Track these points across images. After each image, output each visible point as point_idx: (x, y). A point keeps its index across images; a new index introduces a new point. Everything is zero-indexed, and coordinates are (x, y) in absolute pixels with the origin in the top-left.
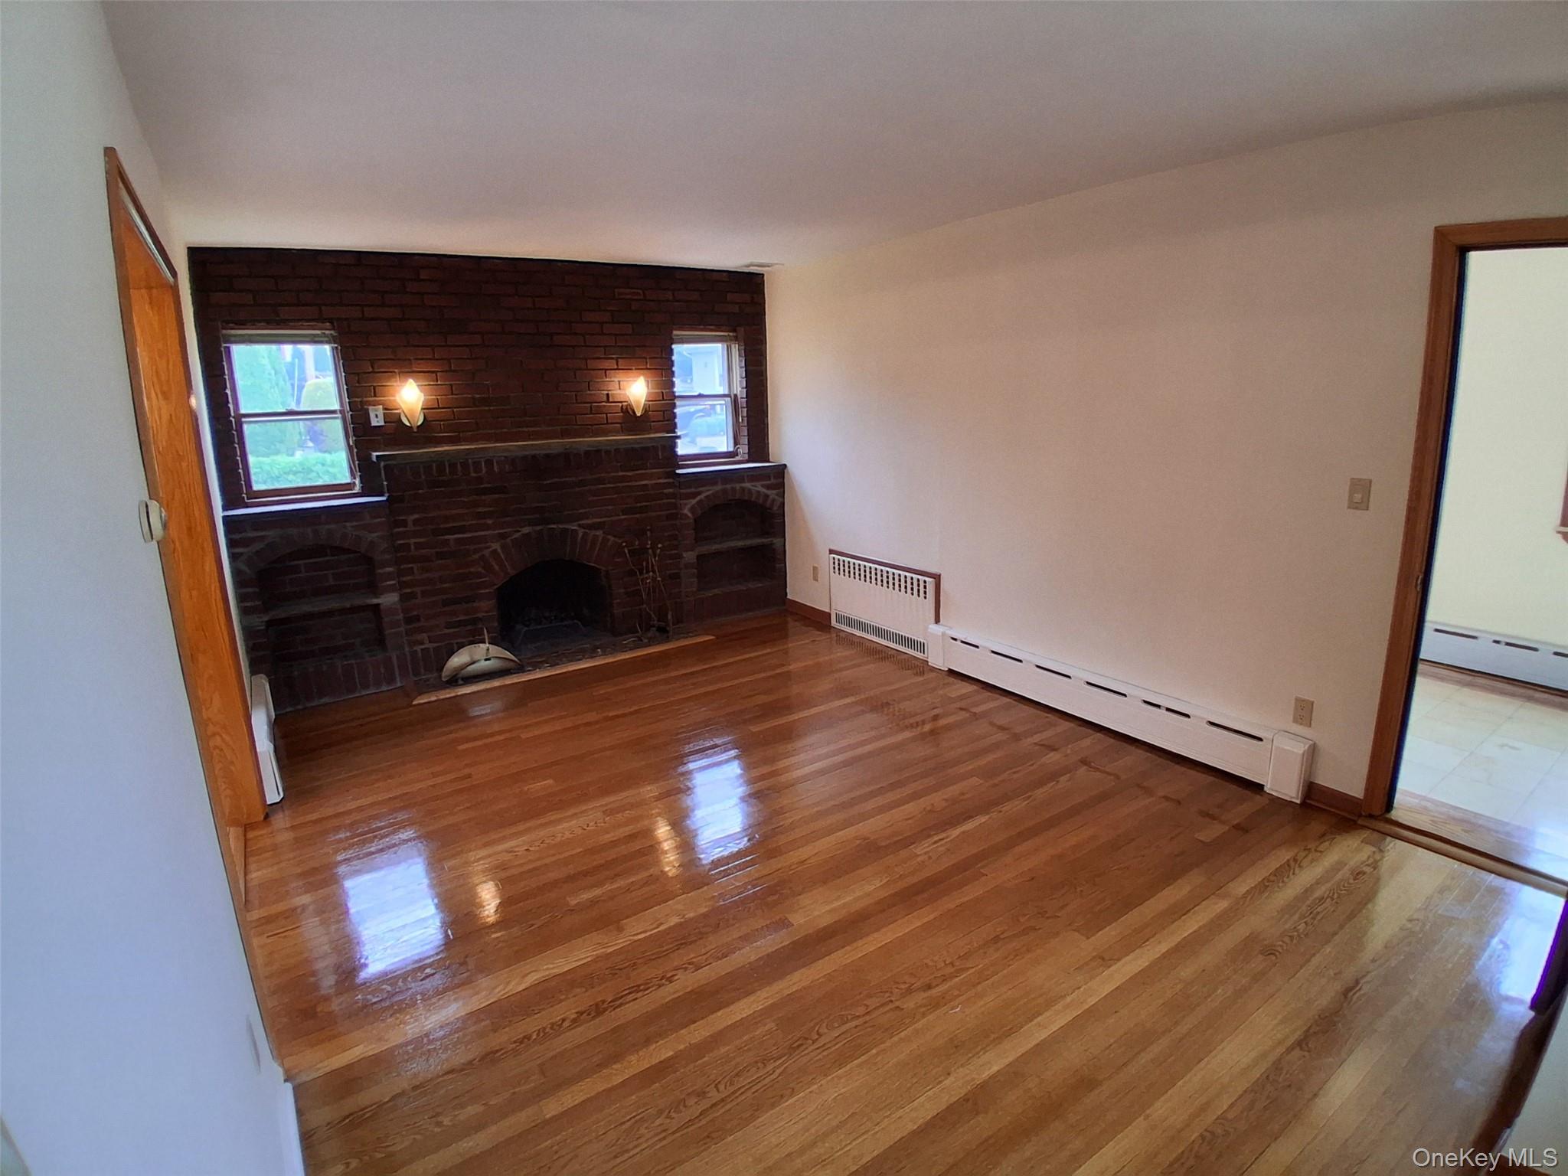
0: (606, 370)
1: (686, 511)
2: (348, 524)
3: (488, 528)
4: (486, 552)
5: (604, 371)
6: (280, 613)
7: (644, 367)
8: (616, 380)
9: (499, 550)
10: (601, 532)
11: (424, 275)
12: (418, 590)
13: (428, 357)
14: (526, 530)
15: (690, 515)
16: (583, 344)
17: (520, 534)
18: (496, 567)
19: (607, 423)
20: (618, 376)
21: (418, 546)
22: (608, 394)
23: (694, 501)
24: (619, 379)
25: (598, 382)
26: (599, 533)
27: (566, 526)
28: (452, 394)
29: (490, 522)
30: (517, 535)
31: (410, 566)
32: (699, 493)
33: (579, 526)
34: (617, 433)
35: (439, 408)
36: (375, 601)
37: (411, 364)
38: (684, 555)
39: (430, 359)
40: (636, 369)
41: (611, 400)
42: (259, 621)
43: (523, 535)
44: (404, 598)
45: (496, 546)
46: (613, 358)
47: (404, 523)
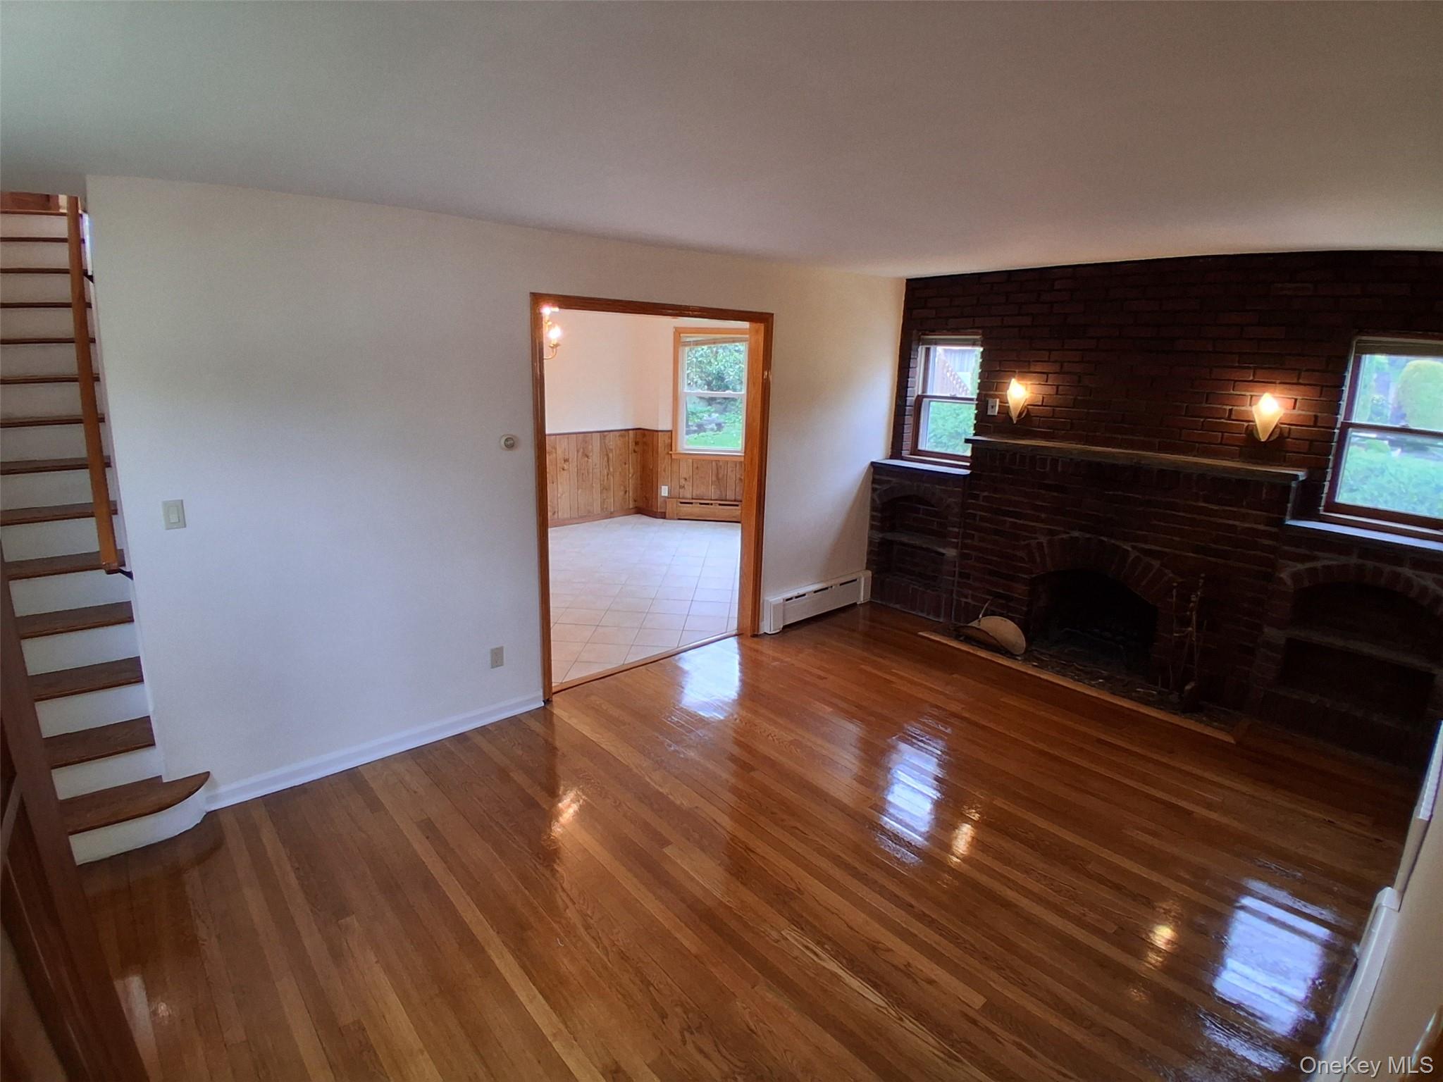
0: (1236, 381)
1: (1284, 575)
2: (937, 486)
3: (1042, 521)
4: (1033, 542)
5: (1233, 382)
6: (889, 536)
7: (1295, 381)
8: (1248, 394)
9: (1045, 545)
10: (1159, 562)
11: (1057, 285)
12: (974, 553)
13: (1044, 359)
14: (1076, 534)
15: (1289, 582)
16: (1211, 350)
17: (1068, 535)
18: (1038, 560)
19: (1221, 444)
20: (1250, 389)
21: (982, 519)
22: (1231, 410)
23: (1300, 567)
24: (1252, 394)
25: (1218, 394)
26: (1156, 564)
27: (1118, 543)
28: (1057, 394)
29: (1043, 516)
30: (1065, 536)
31: (973, 532)
32: (1315, 558)
33: (1134, 547)
34: (1230, 456)
35: (1042, 405)
36: (941, 550)
37: (1029, 365)
38: (1266, 630)
39: (1045, 361)
40: (1280, 383)
41: (1233, 417)
42: (878, 536)
43: (1072, 538)
44: (963, 556)
45: (1043, 539)
46: (1249, 368)
47: (976, 497)
